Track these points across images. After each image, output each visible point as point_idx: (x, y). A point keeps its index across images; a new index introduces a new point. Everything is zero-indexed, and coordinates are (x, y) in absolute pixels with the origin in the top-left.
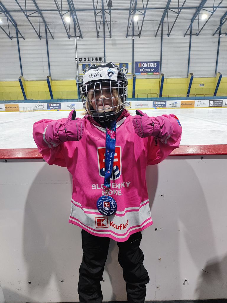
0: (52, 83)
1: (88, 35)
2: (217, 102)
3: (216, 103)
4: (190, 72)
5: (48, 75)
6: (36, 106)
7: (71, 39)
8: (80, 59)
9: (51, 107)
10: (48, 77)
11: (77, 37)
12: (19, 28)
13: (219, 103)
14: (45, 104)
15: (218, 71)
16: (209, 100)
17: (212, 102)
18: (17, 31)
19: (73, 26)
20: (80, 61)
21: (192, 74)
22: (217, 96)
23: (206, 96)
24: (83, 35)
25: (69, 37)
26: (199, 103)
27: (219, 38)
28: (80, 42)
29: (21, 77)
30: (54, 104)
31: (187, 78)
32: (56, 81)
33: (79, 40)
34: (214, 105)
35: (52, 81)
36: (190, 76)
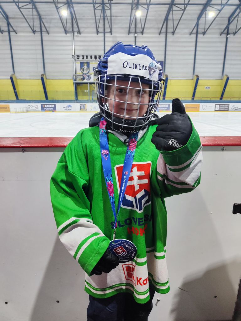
0: (47, 82)
1: (87, 30)
2: (224, 106)
3: (222, 107)
4: (196, 74)
5: (43, 73)
6: (29, 106)
7: (68, 35)
8: (78, 57)
9: (46, 108)
10: (42, 75)
11: (75, 33)
12: (11, 21)
13: (225, 107)
14: (39, 105)
15: (225, 73)
16: (215, 104)
17: (219, 105)
18: (9, 24)
19: (70, 21)
20: (78, 58)
21: (197, 76)
22: (224, 99)
23: (212, 99)
24: (81, 30)
25: (66, 32)
26: (204, 107)
27: (227, 38)
28: (78, 38)
29: (13, 75)
30: (49, 104)
31: (193, 79)
32: (52, 81)
33: (77, 36)
34: (220, 109)
35: (48, 80)
36: (195, 78)
